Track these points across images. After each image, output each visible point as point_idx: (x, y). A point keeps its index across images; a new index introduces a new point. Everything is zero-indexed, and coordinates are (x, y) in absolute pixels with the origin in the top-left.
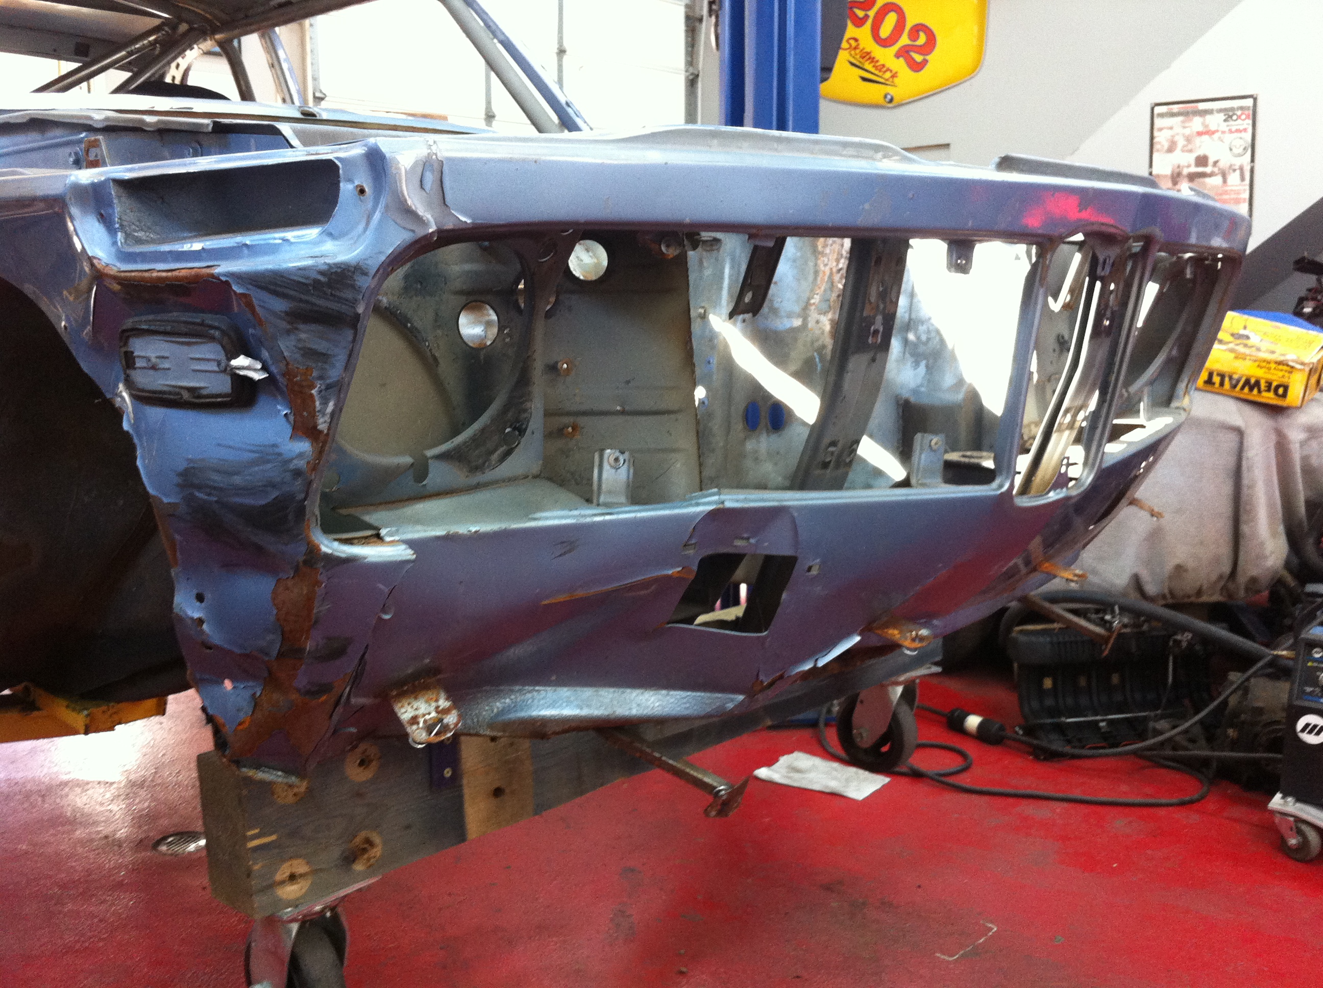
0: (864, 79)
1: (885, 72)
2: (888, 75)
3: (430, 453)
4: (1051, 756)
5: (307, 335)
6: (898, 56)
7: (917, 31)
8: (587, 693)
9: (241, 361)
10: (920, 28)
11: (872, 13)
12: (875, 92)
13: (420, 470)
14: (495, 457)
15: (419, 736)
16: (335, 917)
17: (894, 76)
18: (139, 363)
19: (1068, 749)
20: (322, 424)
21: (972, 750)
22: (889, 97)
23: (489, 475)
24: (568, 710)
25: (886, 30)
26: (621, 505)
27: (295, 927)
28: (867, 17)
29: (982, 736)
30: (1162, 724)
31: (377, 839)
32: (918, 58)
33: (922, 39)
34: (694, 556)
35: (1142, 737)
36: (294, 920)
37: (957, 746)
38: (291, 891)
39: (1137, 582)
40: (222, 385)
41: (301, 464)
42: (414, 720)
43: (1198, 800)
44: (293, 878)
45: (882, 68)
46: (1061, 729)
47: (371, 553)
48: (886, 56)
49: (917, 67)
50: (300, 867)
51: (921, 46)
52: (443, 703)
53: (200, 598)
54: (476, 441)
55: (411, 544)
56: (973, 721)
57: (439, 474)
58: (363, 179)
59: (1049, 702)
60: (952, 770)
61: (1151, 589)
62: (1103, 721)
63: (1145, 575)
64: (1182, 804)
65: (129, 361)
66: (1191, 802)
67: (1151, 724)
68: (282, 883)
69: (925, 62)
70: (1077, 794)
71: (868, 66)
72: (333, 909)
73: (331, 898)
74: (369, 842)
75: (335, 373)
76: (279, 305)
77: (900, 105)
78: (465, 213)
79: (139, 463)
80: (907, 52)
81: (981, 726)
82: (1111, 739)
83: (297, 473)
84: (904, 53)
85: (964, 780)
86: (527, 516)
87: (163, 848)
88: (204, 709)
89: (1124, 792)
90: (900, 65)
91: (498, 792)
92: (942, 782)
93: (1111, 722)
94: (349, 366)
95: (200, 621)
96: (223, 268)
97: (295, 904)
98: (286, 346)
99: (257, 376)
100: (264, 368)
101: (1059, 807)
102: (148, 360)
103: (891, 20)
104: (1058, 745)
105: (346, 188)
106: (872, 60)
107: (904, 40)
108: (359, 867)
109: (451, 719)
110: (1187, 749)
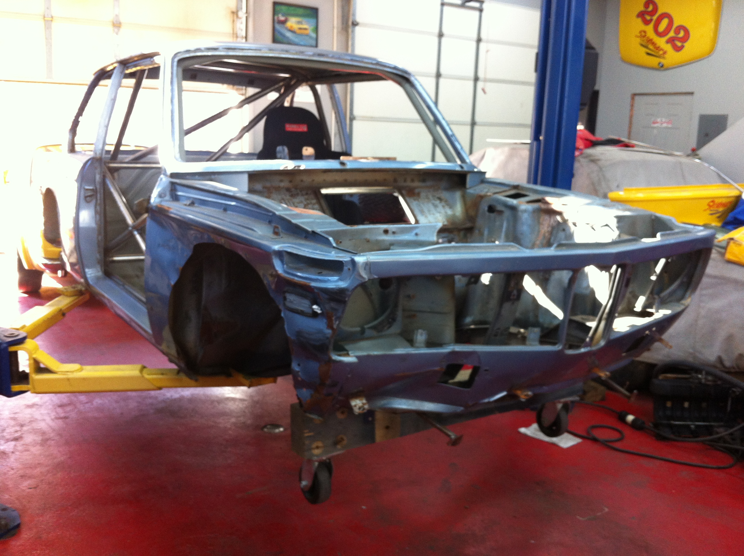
0: (648, 54)
1: (660, 51)
2: (661, 52)
3: (366, 326)
4: (663, 439)
5: (333, 305)
6: (668, 42)
7: (680, 30)
8: (411, 402)
9: (315, 307)
10: (680, 28)
11: (655, 18)
12: (654, 61)
13: (363, 331)
14: (386, 328)
15: (356, 411)
16: (330, 463)
17: (665, 53)
18: (288, 300)
19: (672, 436)
20: (335, 326)
21: (627, 432)
22: (661, 65)
23: (384, 333)
24: (404, 407)
25: (662, 27)
26: (422, 347)
27: (316, 464)
28: (651, 20)
29: (633, 425)
30: (721, 430)
31: (345, 438)
32: (679, 44)
33: (682, 34)
34: (444, 365)
35: (711, 434)
36: (316, 461)
37: (619, 428)
38: (316, 452)
39: (720, 360)
40: (310, 311)
41: (329, 336)
42: (355, 406)
43: (727, 468)
44: (317, 447)
45: (658, 48)
46: (671, 427)
47: (346, 359)
48: (661, 42)
49: (678, 49)
50: (320, 444)
51: (681, 38)
52: (364, 401)
53: (299, 365)
54: (380, 323)
55: (357, 357)
56: (630, 418)
57: (368, 333)
58: (350, 267)
59: (668, 413)
60: (613, 439)
61: (727, 364)
62: (692, 425)
63: (724, 357)
64: (719, 468)
65: (285, 299)
66: (724, 468)
67: (715, 429)
68: (314, 449)
69: (682, 47)
70: (670, 458)
71: (651, 47)
72: (329, 459)
73: (330, 455)
74: (342, 439)
75: (339, 314)
76: (326, 296)
77: (667, 69)
78: (376, 275)
79: (286, 326)
80: (673, 40)
81: (634, 421)
82: (695, 433)
83: (327, 338)
84: (671, 41)
85: (617, 445)
86: (391, 351)
87: (266, 430)
88: (297, 395)
89: (695, 460)
90: (668, 48)
91: (387, 428)
92: (607, 445)
93: (697, 427)
94: (343, 312)
95: (298, 372)
96: (313, 284)
97: (317, 456)
98: (327, 306)
99: (319, 312)
100: (321, 310)
101: (658, 463)
102: (290, 300)
103: (665, 22)
104: (667, 433)
105: (345, 268)
106: (653, 44)
107: (672, 34)
108: (339, 447)
109: (366, 407)
110: (730, 444)
